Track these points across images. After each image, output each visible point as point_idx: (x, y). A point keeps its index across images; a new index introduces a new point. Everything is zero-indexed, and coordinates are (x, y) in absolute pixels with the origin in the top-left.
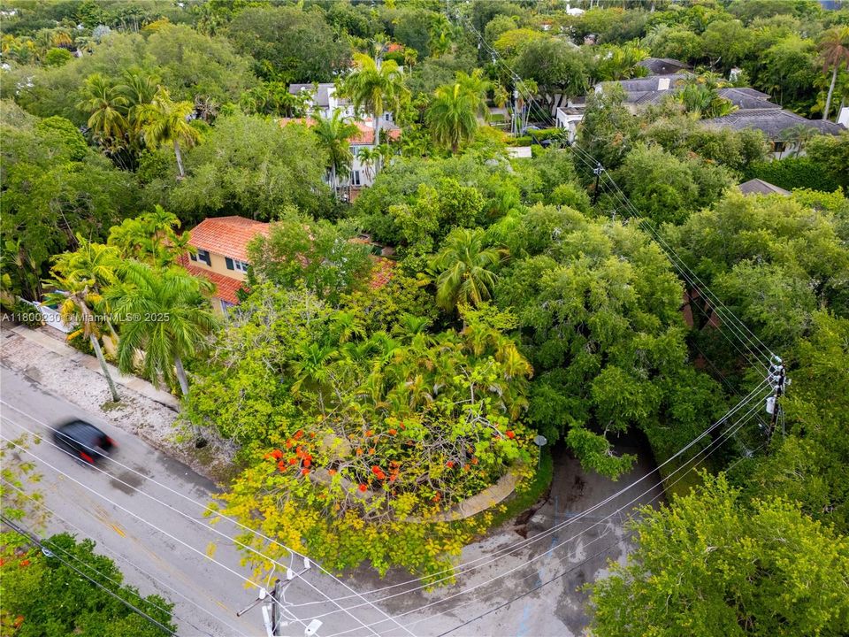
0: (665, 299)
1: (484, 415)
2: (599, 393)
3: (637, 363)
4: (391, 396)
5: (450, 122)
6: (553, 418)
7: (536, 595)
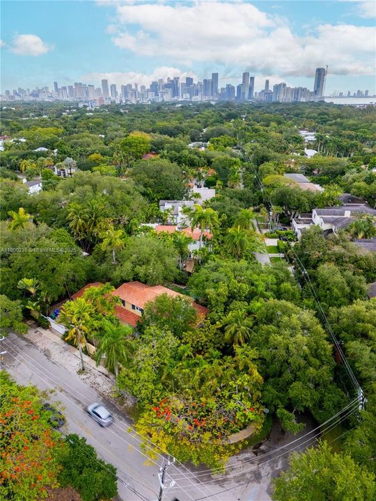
0: (322, 353)
1: (241, 400)
2: (292, 393)
3: (309, 380)
4: (203, 388)
5: (235, 244)
6: (272, 401)
7: (259, 482)
